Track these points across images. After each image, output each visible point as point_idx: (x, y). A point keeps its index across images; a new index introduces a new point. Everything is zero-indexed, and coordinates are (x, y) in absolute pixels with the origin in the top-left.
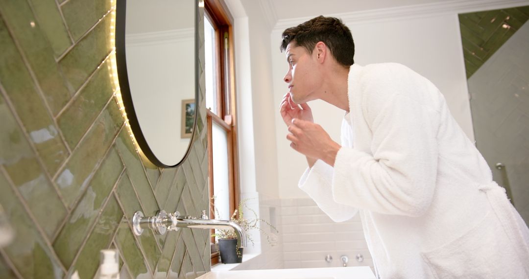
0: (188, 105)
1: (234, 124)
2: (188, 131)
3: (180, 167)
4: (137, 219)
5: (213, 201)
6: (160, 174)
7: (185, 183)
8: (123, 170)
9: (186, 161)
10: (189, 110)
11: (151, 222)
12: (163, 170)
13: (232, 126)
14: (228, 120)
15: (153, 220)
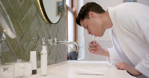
0: (59, 4)
1: (76, 11)
2: (58, 14)
3: (57, 24)
4: (44, 39)
5: (68, 38)
6: (51, 26)
7: (59, 30)
8: (40, 23)
9: (59, 22)
10: (59, 5)
11: (48, 41)
12: (52, 25)
13: (75, 11)
14: (74, 9)
15: (49, 40)
